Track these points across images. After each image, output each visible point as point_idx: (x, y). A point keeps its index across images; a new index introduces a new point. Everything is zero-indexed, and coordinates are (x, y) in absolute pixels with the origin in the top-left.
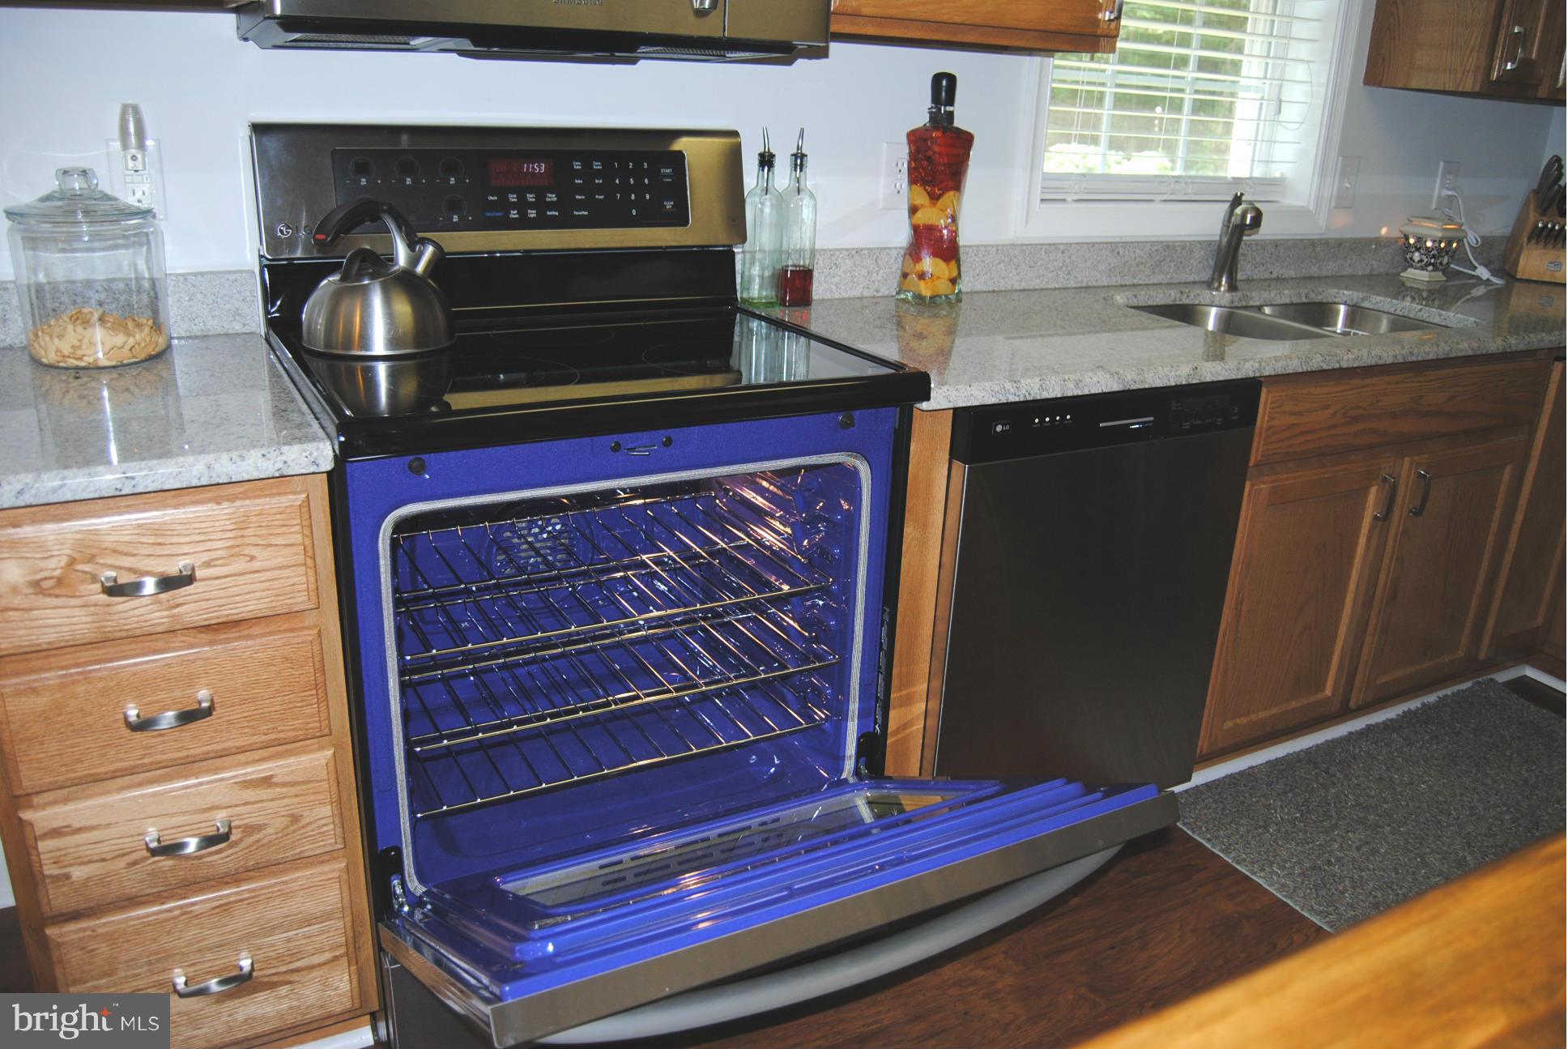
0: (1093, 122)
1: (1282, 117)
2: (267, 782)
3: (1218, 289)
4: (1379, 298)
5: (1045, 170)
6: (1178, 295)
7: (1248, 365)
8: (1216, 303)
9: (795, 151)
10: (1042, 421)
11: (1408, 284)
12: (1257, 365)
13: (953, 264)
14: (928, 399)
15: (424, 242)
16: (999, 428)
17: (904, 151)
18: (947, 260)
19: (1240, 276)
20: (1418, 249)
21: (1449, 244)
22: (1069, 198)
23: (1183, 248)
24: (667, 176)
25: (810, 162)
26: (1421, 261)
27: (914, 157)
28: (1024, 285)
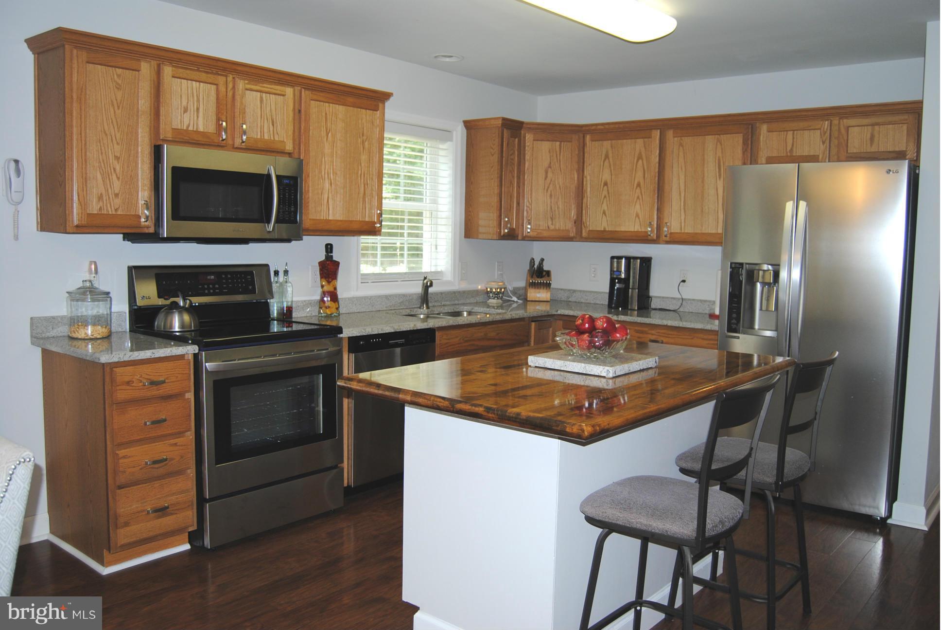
0: (375, 256)
1: (438, 250)
2: (176, 444)
3: (423, 309)
4: (477, 308)
5: (362, 272)
6: (410, 312)
7: (430, 324)
8: (423, 313)
9: (284, 269)
10: (373, 341)
11: (490, 305)
12: (433, 324)
13: (337, 303)
14: (342, 333)
15: (187, 299)
16: (362, 343)
17: (318, 268)
18: (334, 302)
19: (430, 305)
20: (491, 292)
21: (501, 289)
22: (369, 281)
23: (410, 296)
24: (249, 278)
25: (290, 273)
26: (493, 296)
27: (321, 270)
28: (358, 311)
